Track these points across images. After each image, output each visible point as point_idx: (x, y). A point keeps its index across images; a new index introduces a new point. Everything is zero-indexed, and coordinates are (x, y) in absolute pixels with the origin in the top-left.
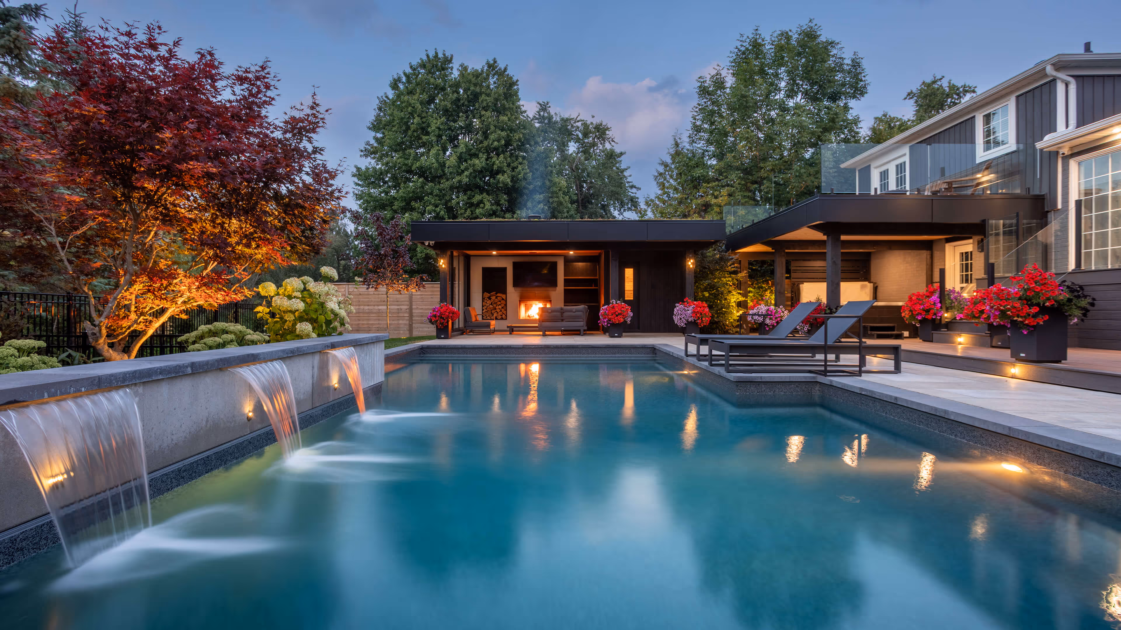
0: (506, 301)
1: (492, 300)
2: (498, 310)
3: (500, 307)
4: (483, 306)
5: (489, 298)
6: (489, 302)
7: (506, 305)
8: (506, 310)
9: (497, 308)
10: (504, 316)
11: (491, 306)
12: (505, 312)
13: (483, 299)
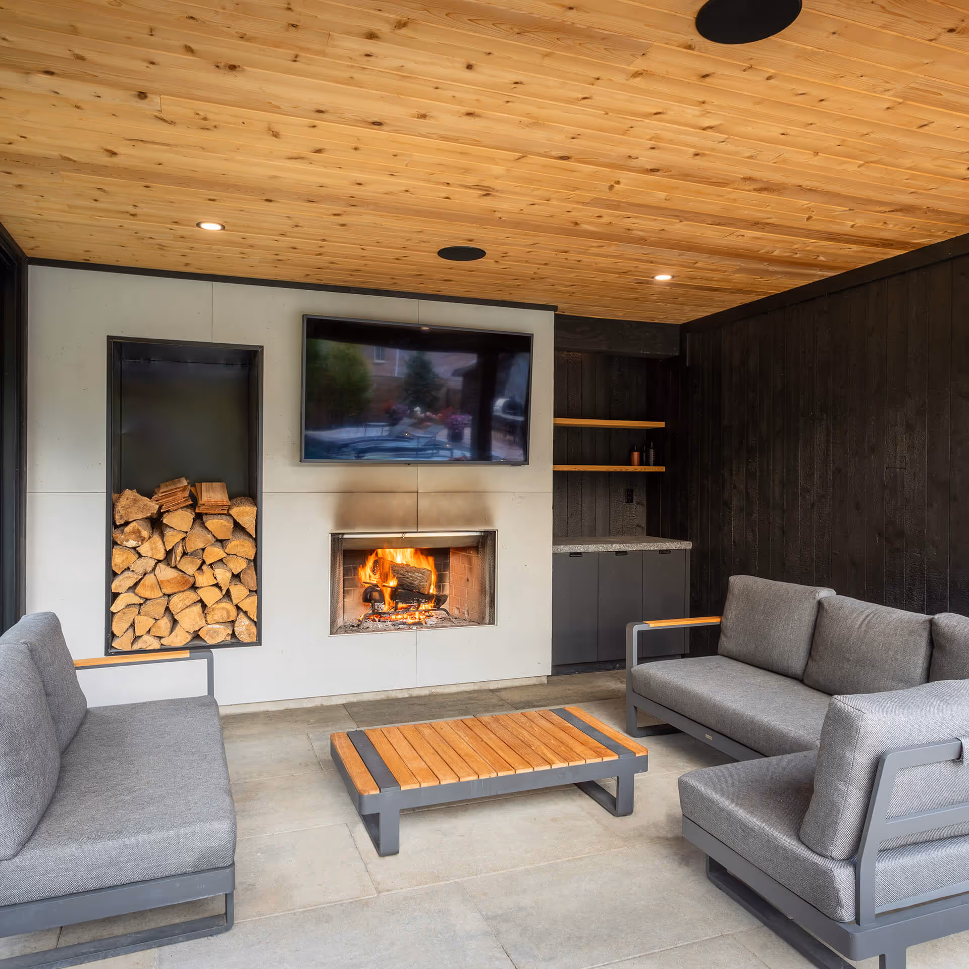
0: (257, 540)
1: (172, 538)
2: (210, 596)
3: (223, 575)
4: (112, 575)
5: (156, 523)
6: (153, 548)
7: (256, 563)
8: (257, 592)
9: (203, 580)
10: (243, 626)
11: (165, 573)
12: (249, 604)
13: (114, 525)
